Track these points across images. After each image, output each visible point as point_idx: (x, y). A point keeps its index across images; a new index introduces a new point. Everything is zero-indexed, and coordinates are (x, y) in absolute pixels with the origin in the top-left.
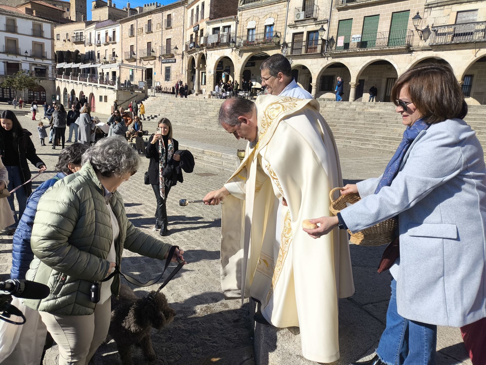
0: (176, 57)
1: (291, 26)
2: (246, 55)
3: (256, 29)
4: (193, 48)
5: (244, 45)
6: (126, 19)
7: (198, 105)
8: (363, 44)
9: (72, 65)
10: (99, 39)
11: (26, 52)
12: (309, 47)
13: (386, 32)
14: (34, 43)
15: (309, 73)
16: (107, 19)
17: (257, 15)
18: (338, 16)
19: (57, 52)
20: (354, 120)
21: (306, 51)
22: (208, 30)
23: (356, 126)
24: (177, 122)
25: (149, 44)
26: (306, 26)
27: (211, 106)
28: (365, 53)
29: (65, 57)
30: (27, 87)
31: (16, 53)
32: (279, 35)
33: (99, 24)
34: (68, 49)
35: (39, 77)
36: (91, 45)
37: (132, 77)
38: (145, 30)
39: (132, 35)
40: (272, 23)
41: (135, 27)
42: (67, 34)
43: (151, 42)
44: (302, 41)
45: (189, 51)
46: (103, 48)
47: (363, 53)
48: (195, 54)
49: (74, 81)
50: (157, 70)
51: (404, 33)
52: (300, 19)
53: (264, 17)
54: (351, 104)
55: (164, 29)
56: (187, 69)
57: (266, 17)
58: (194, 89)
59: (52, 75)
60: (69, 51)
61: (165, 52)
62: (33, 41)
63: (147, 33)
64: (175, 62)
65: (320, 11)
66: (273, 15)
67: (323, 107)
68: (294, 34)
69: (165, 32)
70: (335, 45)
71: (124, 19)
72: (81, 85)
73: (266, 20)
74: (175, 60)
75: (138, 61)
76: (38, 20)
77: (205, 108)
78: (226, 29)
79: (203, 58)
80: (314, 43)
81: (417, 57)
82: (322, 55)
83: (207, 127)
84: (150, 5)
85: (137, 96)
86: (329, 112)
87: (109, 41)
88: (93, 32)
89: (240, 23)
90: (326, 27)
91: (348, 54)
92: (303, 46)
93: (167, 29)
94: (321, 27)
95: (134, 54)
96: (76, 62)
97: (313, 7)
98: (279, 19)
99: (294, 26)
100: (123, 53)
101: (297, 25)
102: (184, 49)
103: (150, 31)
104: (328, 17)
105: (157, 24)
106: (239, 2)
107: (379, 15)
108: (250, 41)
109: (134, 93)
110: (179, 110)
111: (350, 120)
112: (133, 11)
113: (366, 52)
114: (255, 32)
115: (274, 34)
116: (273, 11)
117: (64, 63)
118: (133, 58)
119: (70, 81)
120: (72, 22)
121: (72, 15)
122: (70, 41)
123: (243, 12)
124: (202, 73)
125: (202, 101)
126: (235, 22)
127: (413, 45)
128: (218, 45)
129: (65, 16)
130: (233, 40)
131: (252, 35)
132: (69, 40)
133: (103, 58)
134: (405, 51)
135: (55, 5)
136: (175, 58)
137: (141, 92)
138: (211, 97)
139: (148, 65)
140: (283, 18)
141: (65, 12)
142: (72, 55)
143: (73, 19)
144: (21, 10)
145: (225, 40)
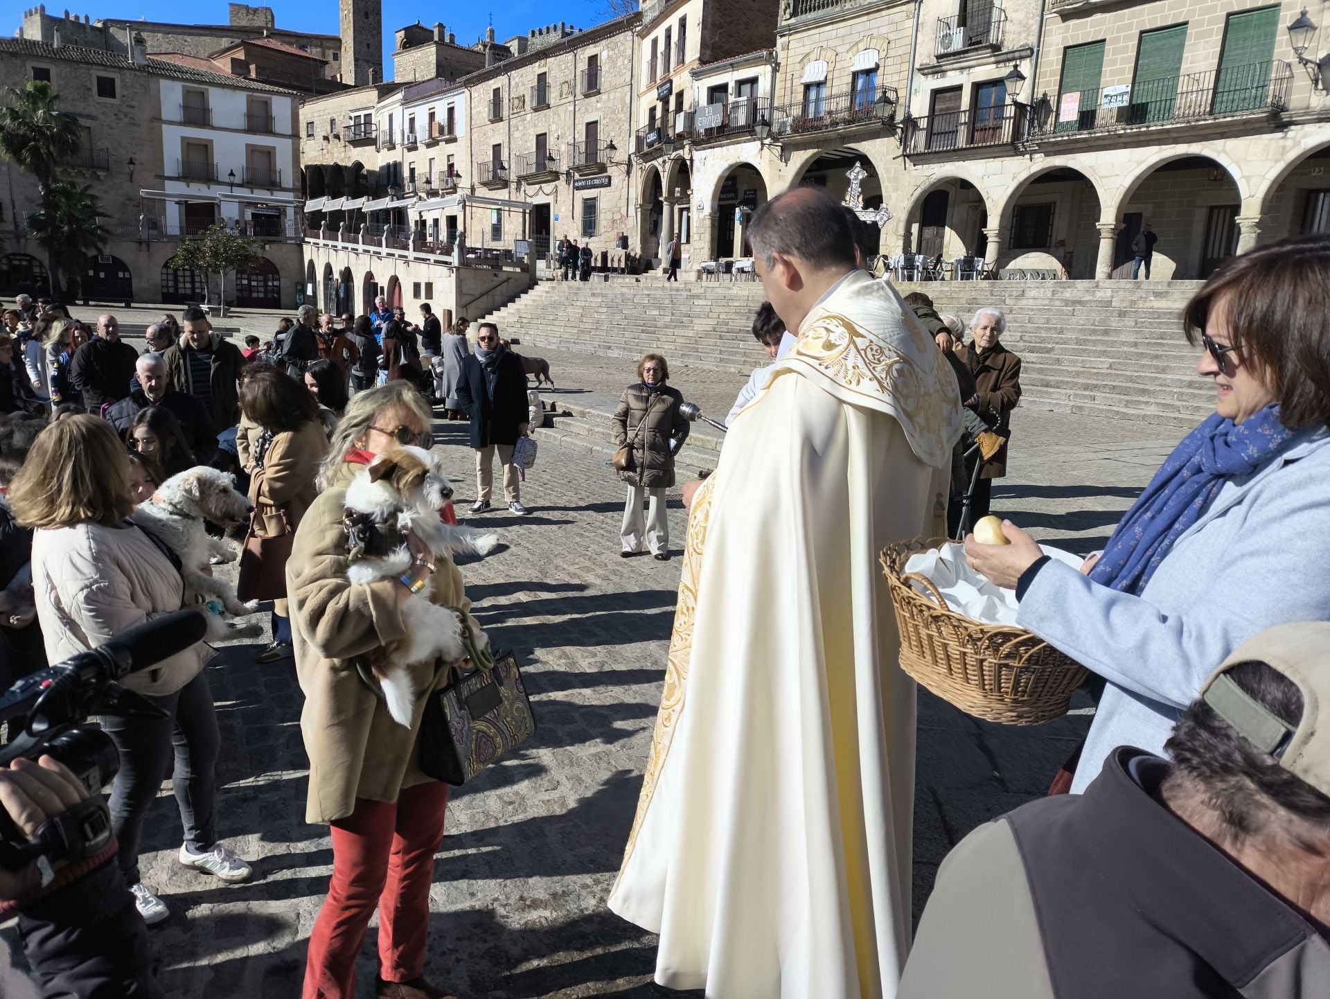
0: (612, 171)
1: (926, 70)
2: (799, 158)
3: (829, 83)
4: (656, 146)
5: (795, 130)
6: (480, 75)
7: (667, 302)
8: (1134, 113)
9: (345, 204)
10: (412, 129)
11: (232, 174)
12: (978, 125)
13: (1208, 74)
14: (252, 150)
15: (980, 200)
16: (433, 74)
17: (831, 43)
18: (1061, 34)
19: (307, 167)
20: (1106, 332)
21: (971, 139)
22: (696, 92)
23: (1110, 352)
24: (610, 348)
25: (541, 139)
26: (970, 67)
27: (701, 302)
28: (1142, 138)
29: (327, 180)
30: (232, 263)
31: (209, 177)
32: (891, 96)
33: (414, 91)
34: (335, 160)
35: (262, 238)
36: (392, 147)
37: (497, 231)
38: (530, 102)
39: (497, 117)
40: (873, 66)
41: (504, 95)
42: (332, 121)
43: (545, 134)
44: (957, 111)
45: (646, 152)
46: (422, 155)
47: (1135, 139)
48: (660, 160)
49: (350, 246)
50: (563, 209)
51: (1263, 72)
52: (951, 50)
53: (851, 48)
54: (1097, 286)
55: (579, 96)
56: (640, 202)
57: (855, 49)
58: (660, 256)
59: (296, 229)
60: (337, 166)
61: (581, 160)
62: (247, 145)
63: (536, 110)
64: (609, 184)
65: (1008, 23)
66: (874, 41)
67: (1017, 298)
68: (936, 93)
69: (583, 103)
70: (1052, 119)
71: (475, 74)
72: (367, 257)
73: (857, 57)
74: (610, 178)
75: (513, 186)
76: (262, 91)
77: (684, 309)
78: (746, 88)
79: (683, 172)
80: (992, 116)
81: (1303, 142)
82: (1014, 148)
83: (692, 363)
84: (544, 31)
85: (508, 280)
86: (1032, 310)
87: (437, 135)
88: (398, 111)
89: (782, 69)
90: (1025, 67)
91: (1092, 144)
92: (961, 124)
93: (586, 96)
94: (1012, 69)
95: (503, 168)
96: (355, 195)
97: (990, 12)
98: (891, 53)
99: (936, 71)
100: (475, 165)
101: (944, 68)
102: (632, 150)
103: (542, 104)
104: (1032, 40)
105: (562, 84)
106: (781, 12)
107: (1186, 23)
108: (811, 116)
109: (500, 274)
110: (618, 317)
111: (1094, 332)
112: (500, 51)
113: (1145, 133)
114: (825, 92)
115: (878, 95)
116: (875, 32)
117: (324, 198)
118: (500, 179)
119: (340, 244)
120: (345, 88)
121: (347, 72)
122: (339, 139)
123: (791, 38)
124: (681, 210)
125: (677, 290)
126: (768, 68)
127: (1291, 106)
128: (723, 133)
129: (328, 73)
130: (763, 116)
131: (818, 100)
132: (337, 137)
133: (424, 180)
134: (1266, 124)
135: (303, 47)
136: (608, 174)
137: (518, 270)
138: (704, 276)
139: (537, 195)
140: (902, 49)
141: (327, 63)
142: (346, 175)
143: (349, 79)
144: (220, 65)
145: (741, 118)
